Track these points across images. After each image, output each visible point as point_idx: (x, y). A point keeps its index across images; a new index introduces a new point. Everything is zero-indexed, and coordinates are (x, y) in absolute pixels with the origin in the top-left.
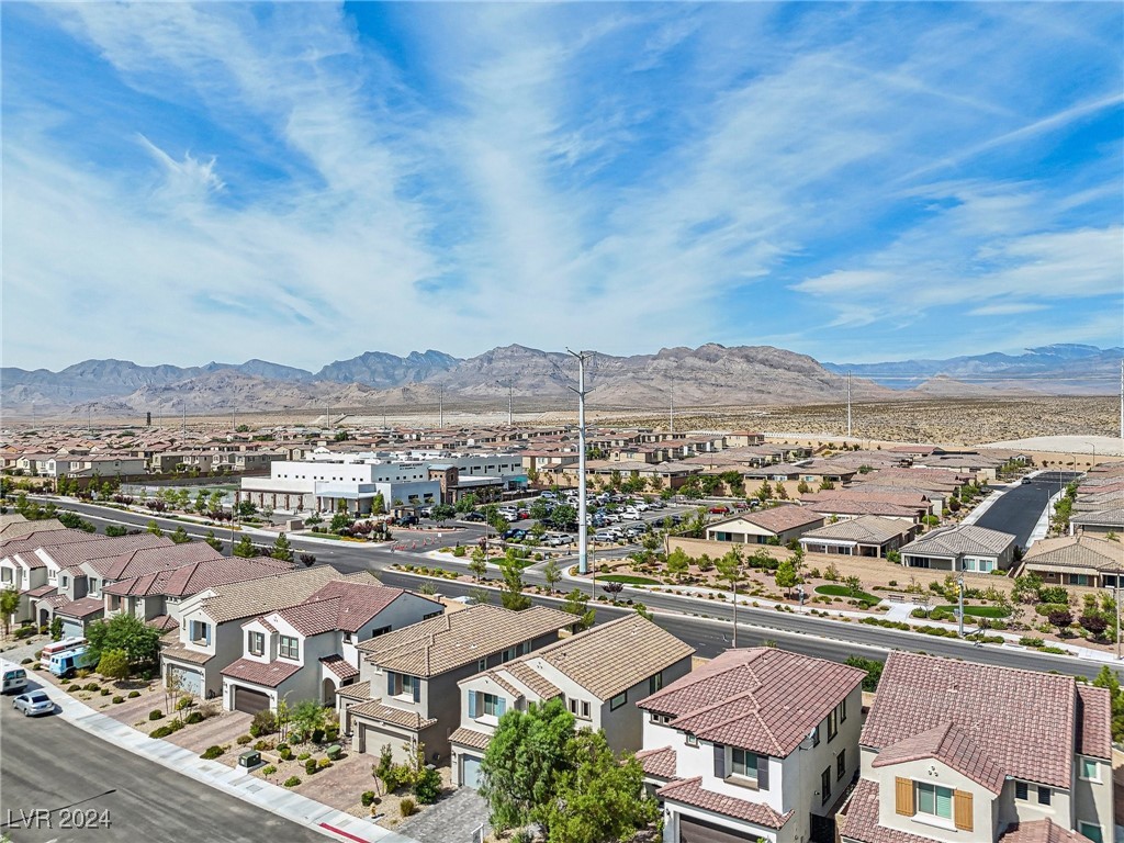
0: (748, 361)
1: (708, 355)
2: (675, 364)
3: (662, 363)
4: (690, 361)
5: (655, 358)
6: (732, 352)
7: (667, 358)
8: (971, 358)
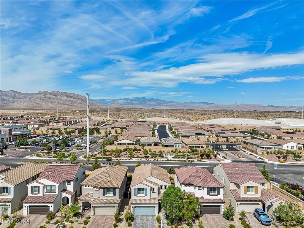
0: (67, 97)
1: (54, 94)
2: (44, 96)
3: (40, 96)
4: (49, 96)
5: (37, 94)
6: (62, 94)
7: (41, 94)
8: (122, 99)
